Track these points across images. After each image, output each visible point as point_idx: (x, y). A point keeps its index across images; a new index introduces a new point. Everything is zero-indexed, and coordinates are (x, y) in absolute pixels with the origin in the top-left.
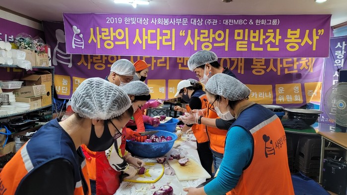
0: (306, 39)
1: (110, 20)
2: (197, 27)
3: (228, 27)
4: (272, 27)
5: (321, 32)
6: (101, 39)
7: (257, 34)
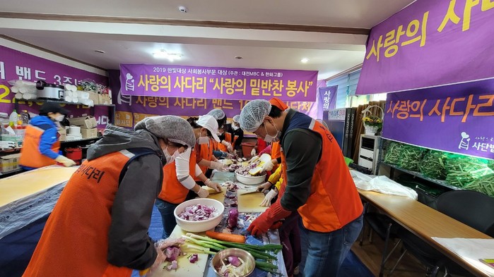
0: (301, 88)
1: (156, 70)
4: (277, 78)
5: (311, 83)
6: (149, 84)
7: (266, 83)
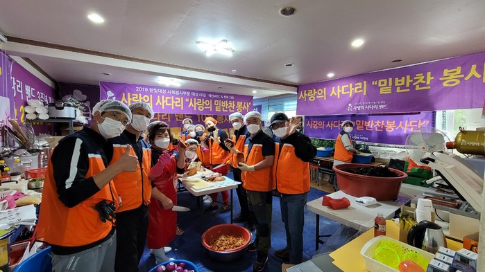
2: (195, 97)
3: (211, 98)
